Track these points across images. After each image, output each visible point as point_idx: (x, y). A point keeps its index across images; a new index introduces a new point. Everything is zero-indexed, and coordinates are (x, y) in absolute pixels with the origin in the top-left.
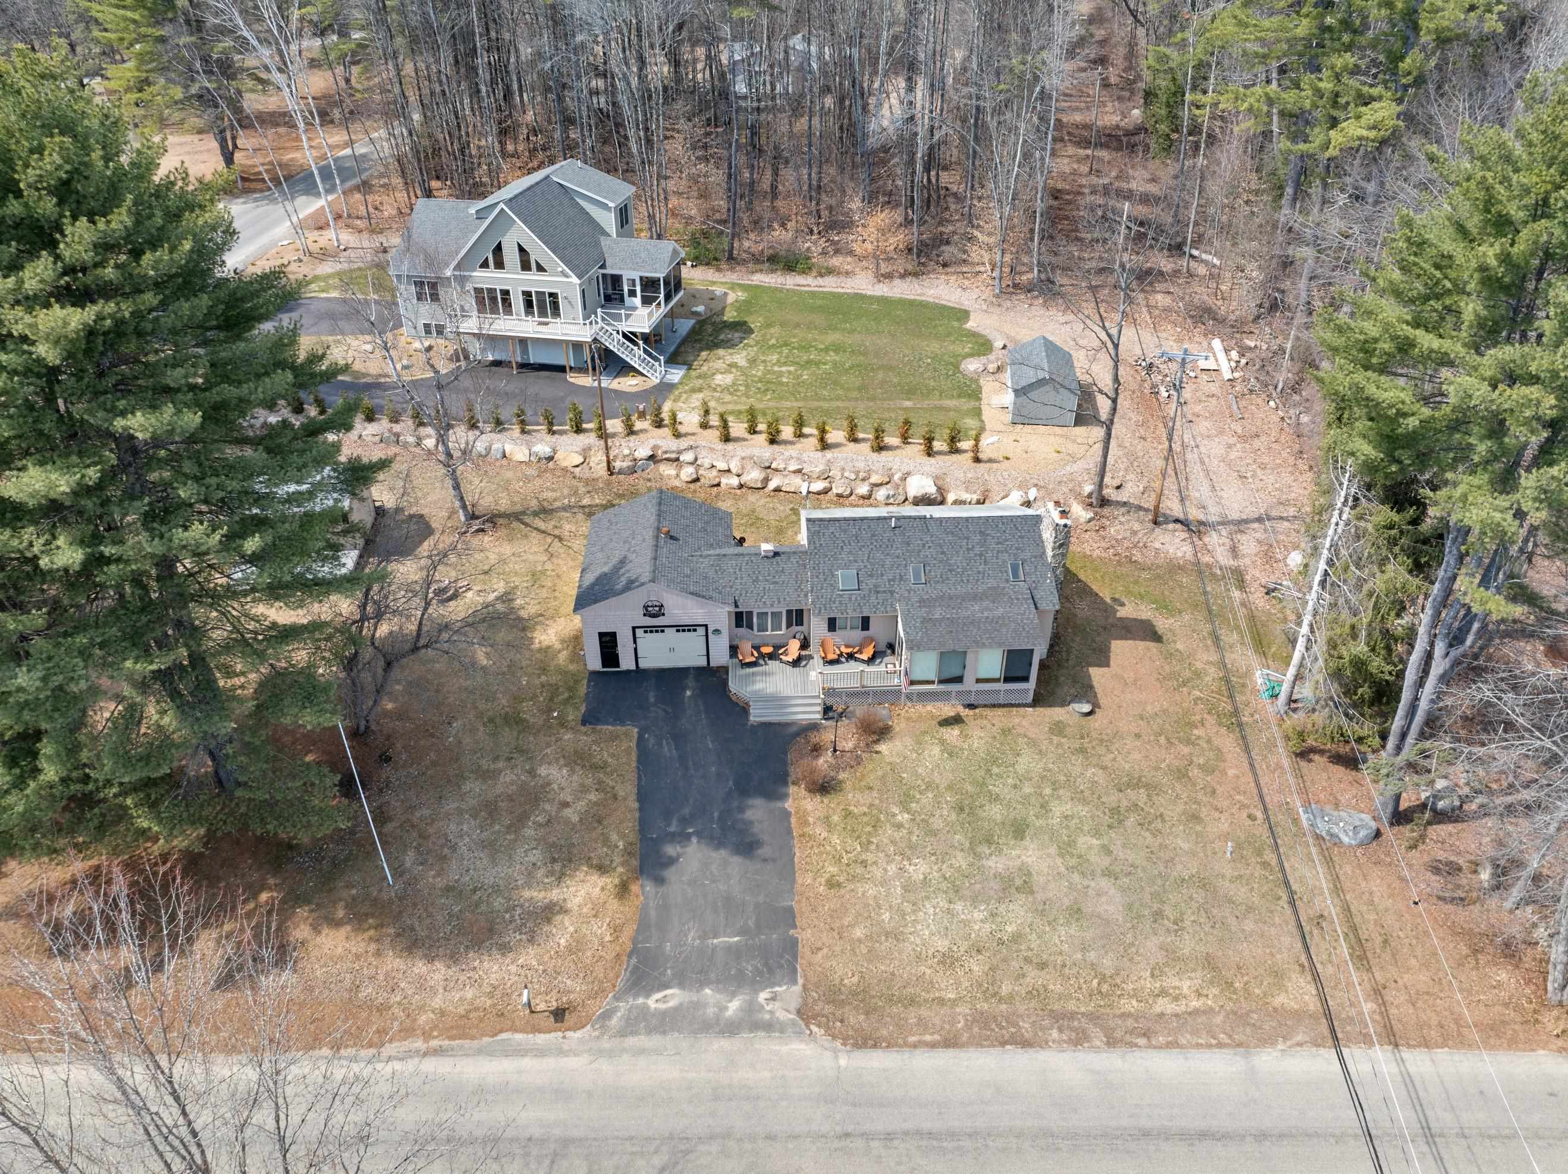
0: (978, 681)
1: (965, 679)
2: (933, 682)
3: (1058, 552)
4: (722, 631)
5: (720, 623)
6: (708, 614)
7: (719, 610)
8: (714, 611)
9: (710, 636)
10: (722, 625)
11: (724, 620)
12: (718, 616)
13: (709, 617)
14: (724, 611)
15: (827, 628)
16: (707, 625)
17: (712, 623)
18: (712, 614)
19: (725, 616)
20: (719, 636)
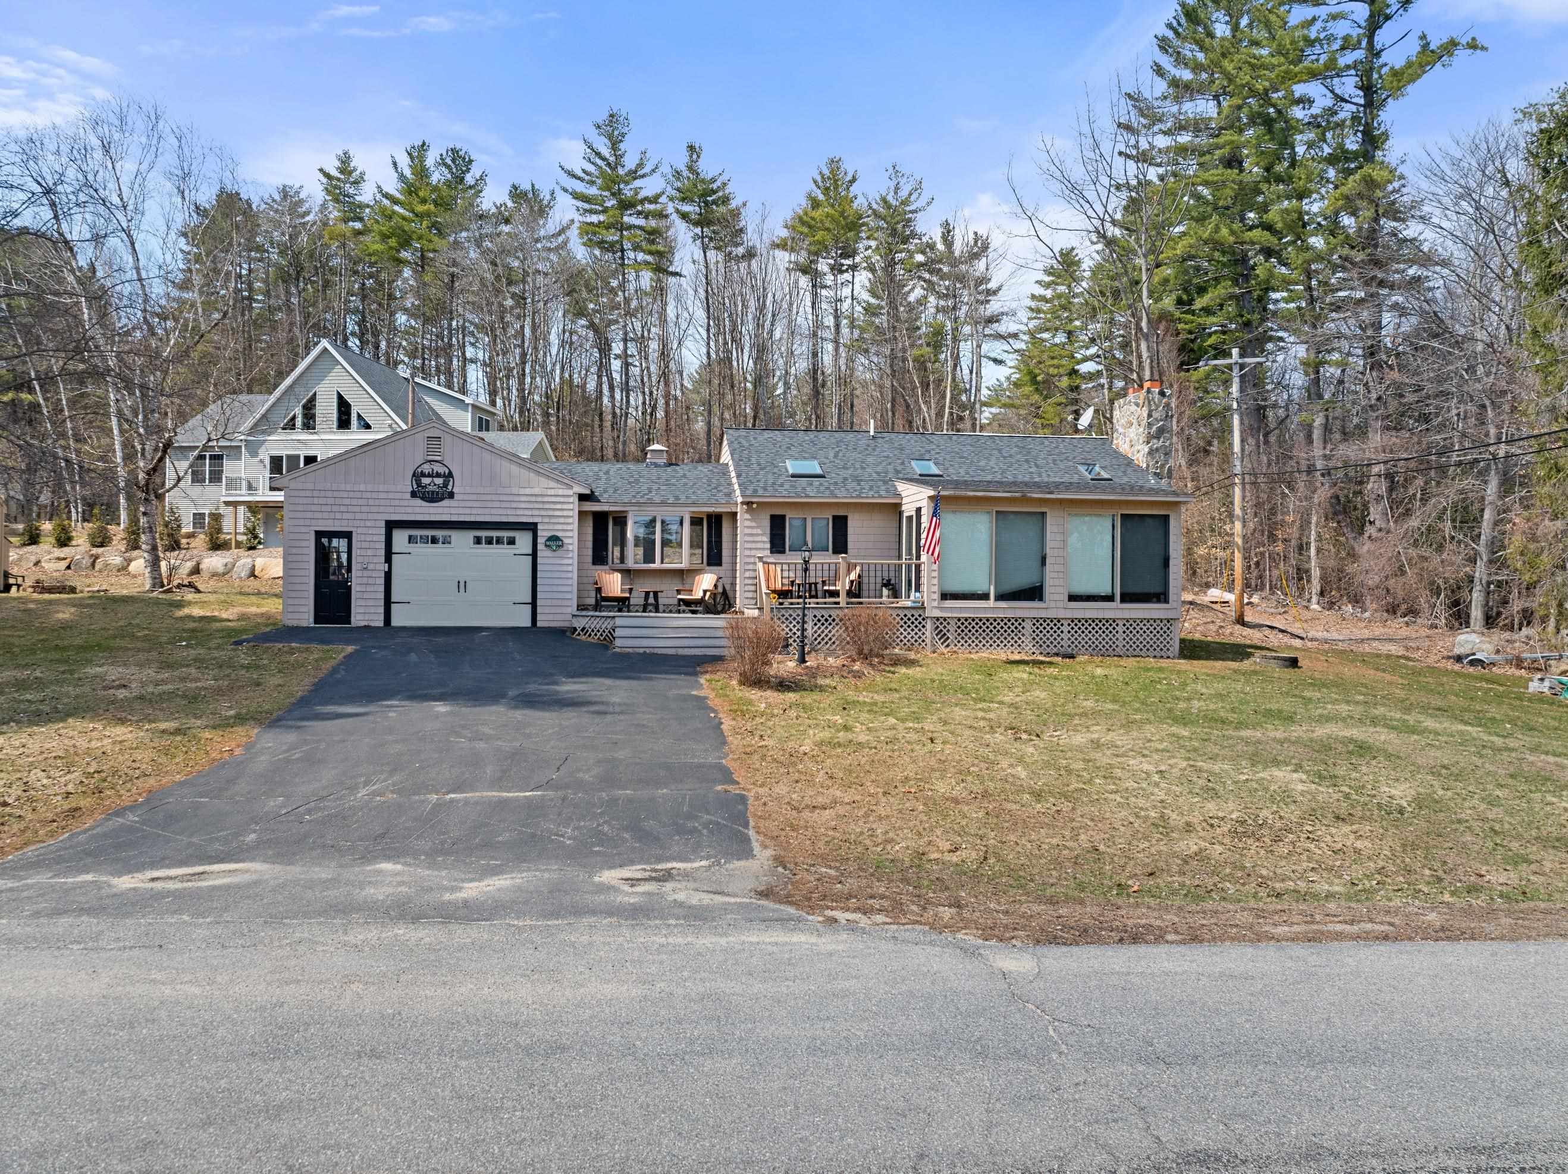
0: (1073, 598)
1: (1048, 591)
2: (985, 597)
3: (1156, 444)
4: (566, 541)
5: (562, 520)
6: (540, 499)
7: (560, 492)
8: (552, 492)
9: (539, 554)
10: (565, 527)
11: (571, 513)
12: (559, 506)
13: (541, 506)
14: (571, 492)
15: (768, 546)
16: (535, 524)
17: (546, 520)
18: (546, 499)
19: (571, 506)
20: (560, 553)
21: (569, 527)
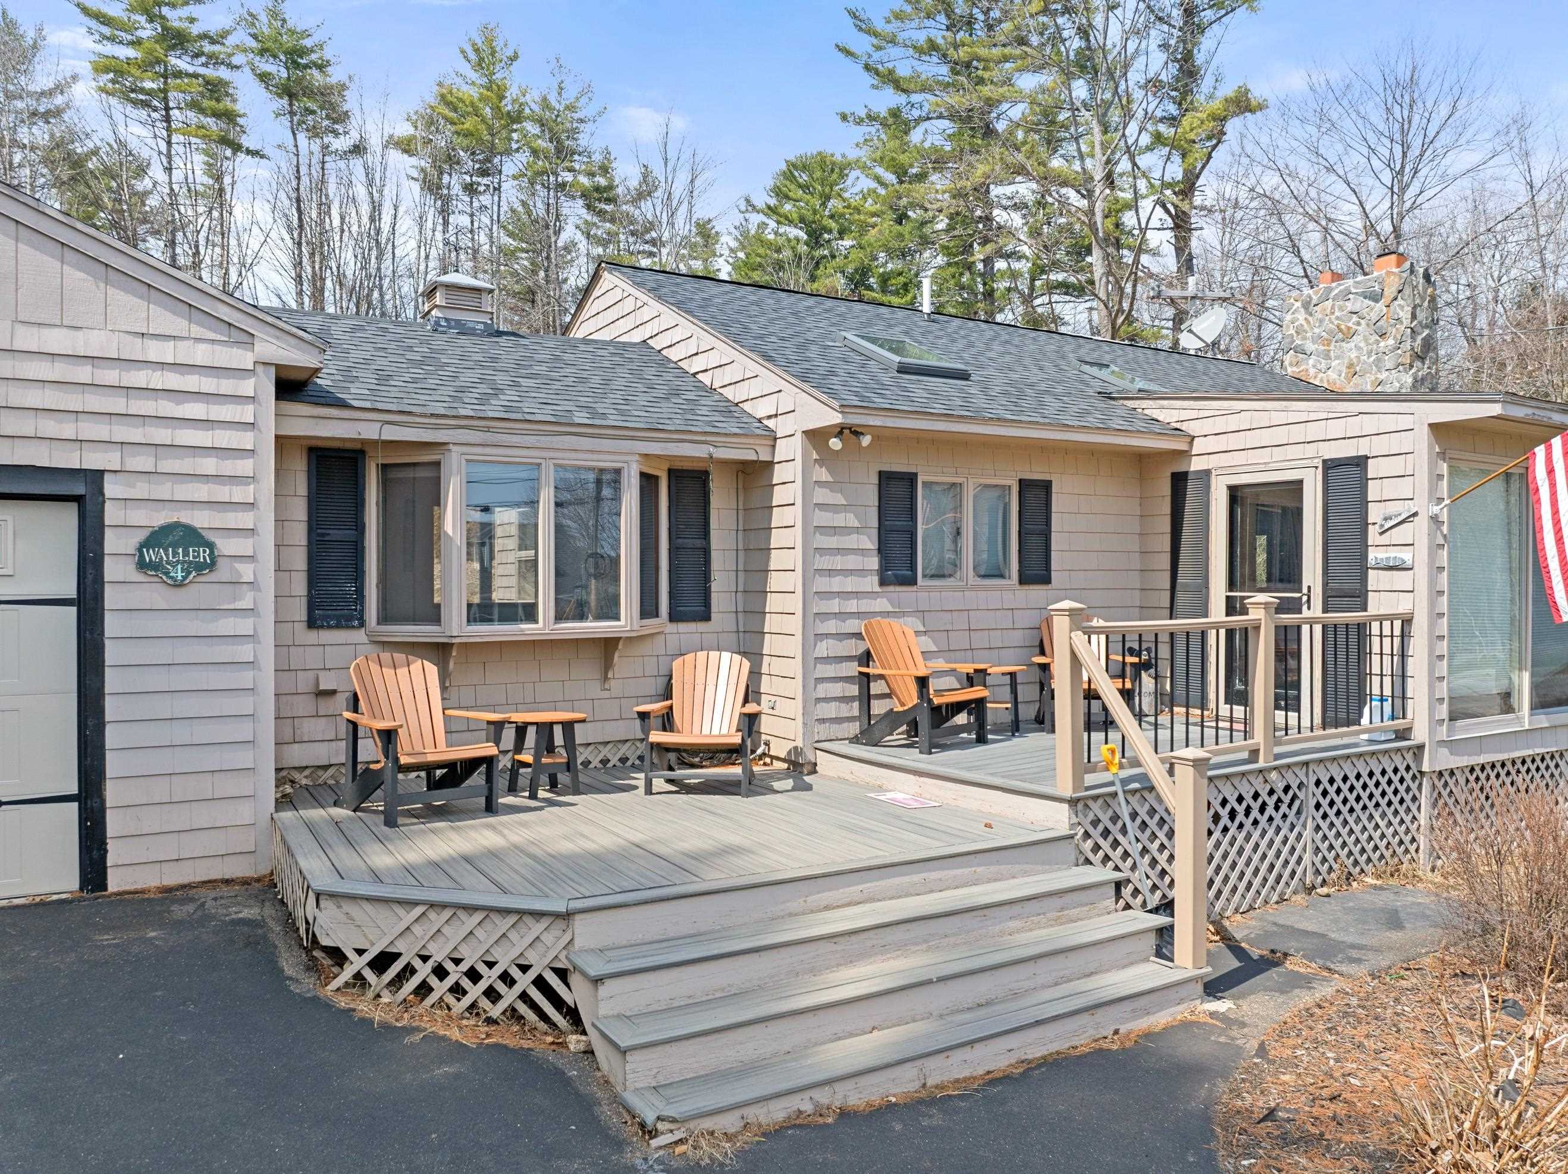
4: (226, 546)
5: (209, 465)
6: (111, 376)
7: (201, 354)
8: (166, 352)
9: (112, 598)
10: (223, 493)
11: (246, 440)
12: (195, 410)
13: (118, 404)
14: (245, 359)
15: (873, 563)
16: (96, 477)
17: (142, 462)
18: (139, 378)
19: (247, 413)
20: (200, 592)
21: (239, 493)
